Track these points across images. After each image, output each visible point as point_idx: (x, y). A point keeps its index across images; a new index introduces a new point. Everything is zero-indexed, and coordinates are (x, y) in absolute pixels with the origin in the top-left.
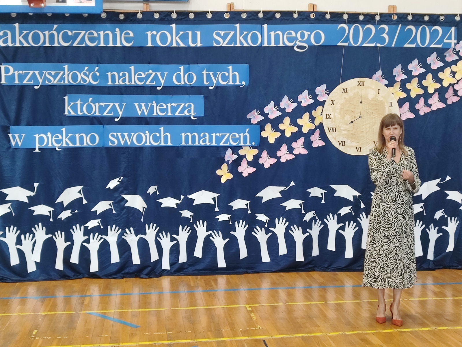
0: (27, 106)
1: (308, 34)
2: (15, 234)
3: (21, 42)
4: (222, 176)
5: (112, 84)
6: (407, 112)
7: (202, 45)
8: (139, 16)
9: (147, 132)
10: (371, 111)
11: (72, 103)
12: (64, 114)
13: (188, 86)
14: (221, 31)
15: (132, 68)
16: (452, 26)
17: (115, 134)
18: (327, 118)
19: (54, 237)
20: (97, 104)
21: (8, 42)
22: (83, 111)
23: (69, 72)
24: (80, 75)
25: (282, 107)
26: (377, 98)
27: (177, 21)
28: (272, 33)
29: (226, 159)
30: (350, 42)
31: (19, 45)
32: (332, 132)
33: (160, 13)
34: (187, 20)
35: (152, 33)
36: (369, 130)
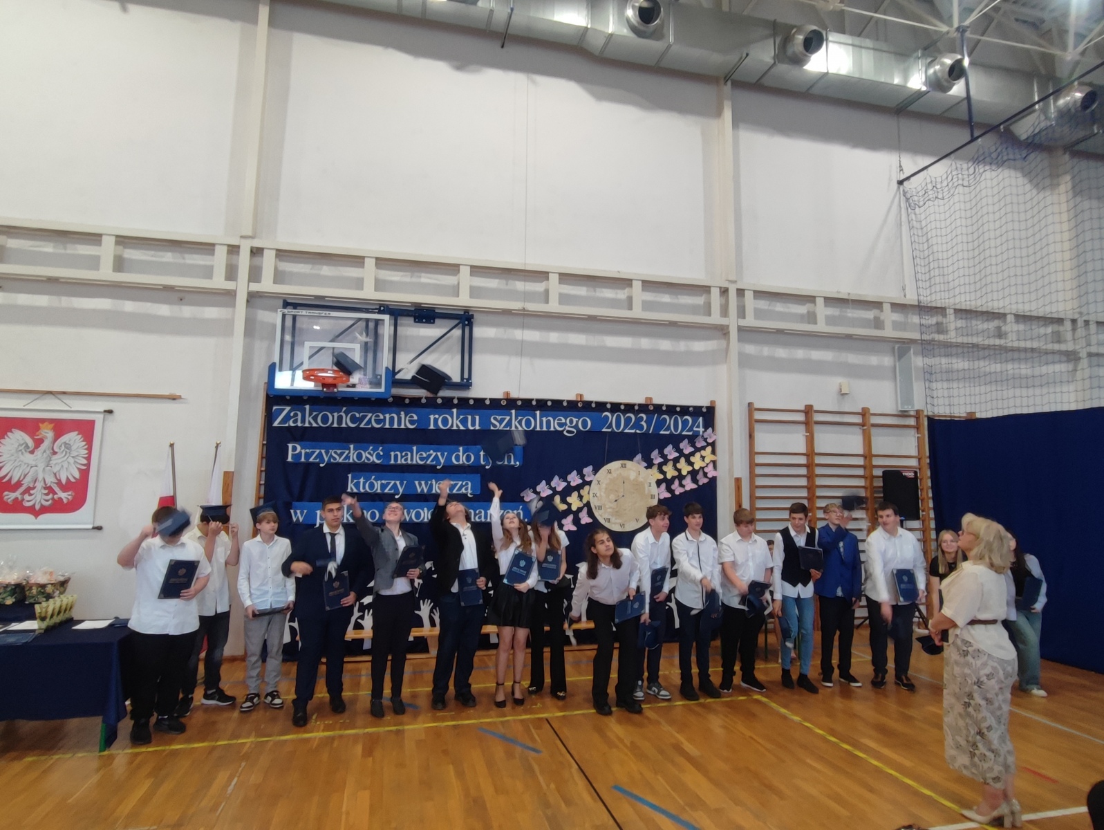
0: (311, 480)
1: (576, 420)
3: (310, 423)
5: (394, 463)
6: (664, 491)
7: (480, 428)
9: (425, 509)
10: (633, 491)
11: (355, 481)
13: (465, 465)
14: (498, 416)
15: (415, 448)
16: (700, 417)
18: (593, 497)
20: (379, 482)
21: (297, 422)
22: (366, 488)
23: (354, 451)
24: (365, 455)
25: (553, 486)
26: (638, 478)
27: (458, 406)
28: (544, 419)
30: (613, 429)
31: (308, 425)
32: (598, 509)
33: (443, 398)
34: (467, 406)
35: (435, 416)
36: (631, 508)
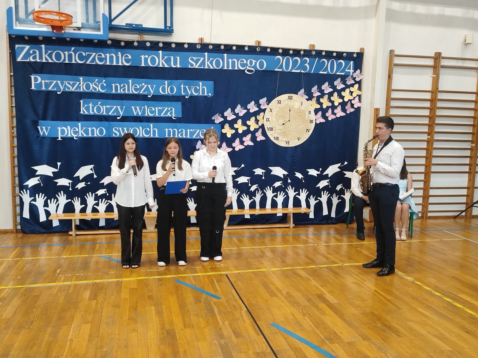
0: (52, 106)
1: (255, 62)
2: (43, 199)
5: (115, 92)
6: (320, 118)
7: (181, 66)
8: (136, 44)
9: (140, 127)
10: (296, 117)
11: (86, 105)
12: (80, 113)
13: (170, 95)
14: (194, 57)
15: (130, 81)
16: (351, 61)
17: (117, 128)
18: (267, 121)
19: (72, 201)
20: (104, 106)
21: (36, 59)
22: (94, 111)
23: (83, 82)
24: (92, 86)
25: (237, 112)
26: (300, 108)
27: (163, 49)
28: (230, 60)
29: (197, 148)
30: (283, 69)
31: (45, 61)
32: (270, 130)
33: (150, 42)
34: (170, 49)
35: (145, 56)
36: (295, 130)
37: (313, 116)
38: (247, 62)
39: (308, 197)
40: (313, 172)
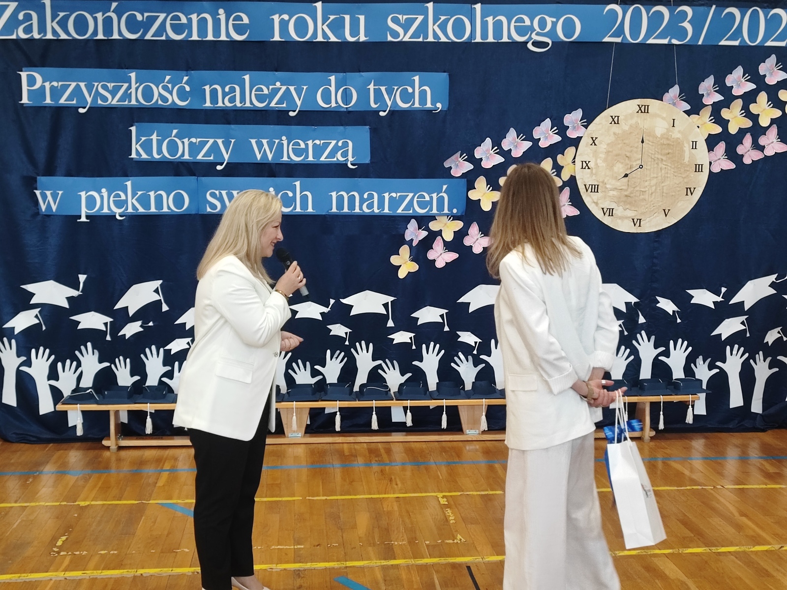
0: (66, 141)
1: (552, 22)
2: (47, 360)
3: (54, 32)
4: (401, 266)
5: (212, 106)
6: (722, 159)
7: (367, 38)
10: (660, 157)
11: (143, 139)
12: (130, 157)
13: (342, 110)
14: (400, 14)
15: (247, 77)
17: (217, 192)
18: (582, 168)
19: (113, 366)
20: (186, 141)
21: (32, 32)
22: (162, 153)
23: (138, 84)
24: (158, 91)
25: (506, 148)
26: (670, 133)
28: (490, 19)
29: (408, 238)
30: (625, 37)
31: (52, 37)
32: (592, 192)
35: (282, 17)
36: (656, 189)
37: (702, 155)
38: (532, 22)
39: (690, 360)
40: (704, 298)
